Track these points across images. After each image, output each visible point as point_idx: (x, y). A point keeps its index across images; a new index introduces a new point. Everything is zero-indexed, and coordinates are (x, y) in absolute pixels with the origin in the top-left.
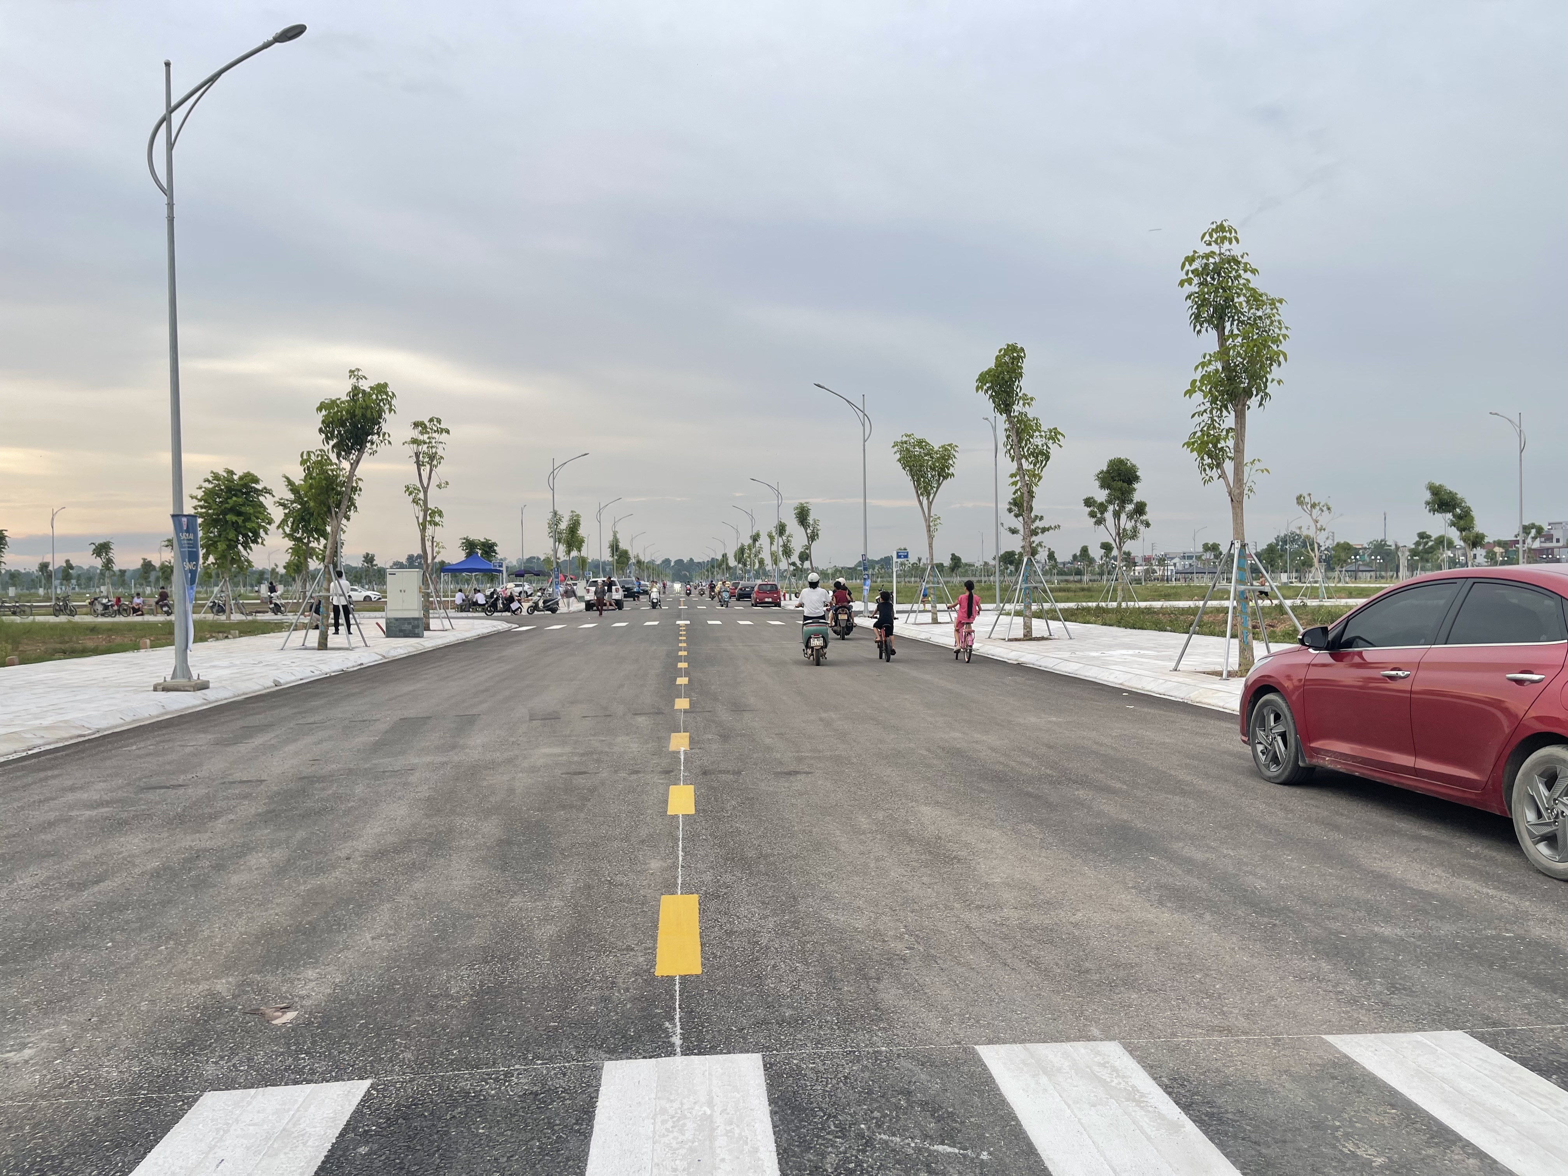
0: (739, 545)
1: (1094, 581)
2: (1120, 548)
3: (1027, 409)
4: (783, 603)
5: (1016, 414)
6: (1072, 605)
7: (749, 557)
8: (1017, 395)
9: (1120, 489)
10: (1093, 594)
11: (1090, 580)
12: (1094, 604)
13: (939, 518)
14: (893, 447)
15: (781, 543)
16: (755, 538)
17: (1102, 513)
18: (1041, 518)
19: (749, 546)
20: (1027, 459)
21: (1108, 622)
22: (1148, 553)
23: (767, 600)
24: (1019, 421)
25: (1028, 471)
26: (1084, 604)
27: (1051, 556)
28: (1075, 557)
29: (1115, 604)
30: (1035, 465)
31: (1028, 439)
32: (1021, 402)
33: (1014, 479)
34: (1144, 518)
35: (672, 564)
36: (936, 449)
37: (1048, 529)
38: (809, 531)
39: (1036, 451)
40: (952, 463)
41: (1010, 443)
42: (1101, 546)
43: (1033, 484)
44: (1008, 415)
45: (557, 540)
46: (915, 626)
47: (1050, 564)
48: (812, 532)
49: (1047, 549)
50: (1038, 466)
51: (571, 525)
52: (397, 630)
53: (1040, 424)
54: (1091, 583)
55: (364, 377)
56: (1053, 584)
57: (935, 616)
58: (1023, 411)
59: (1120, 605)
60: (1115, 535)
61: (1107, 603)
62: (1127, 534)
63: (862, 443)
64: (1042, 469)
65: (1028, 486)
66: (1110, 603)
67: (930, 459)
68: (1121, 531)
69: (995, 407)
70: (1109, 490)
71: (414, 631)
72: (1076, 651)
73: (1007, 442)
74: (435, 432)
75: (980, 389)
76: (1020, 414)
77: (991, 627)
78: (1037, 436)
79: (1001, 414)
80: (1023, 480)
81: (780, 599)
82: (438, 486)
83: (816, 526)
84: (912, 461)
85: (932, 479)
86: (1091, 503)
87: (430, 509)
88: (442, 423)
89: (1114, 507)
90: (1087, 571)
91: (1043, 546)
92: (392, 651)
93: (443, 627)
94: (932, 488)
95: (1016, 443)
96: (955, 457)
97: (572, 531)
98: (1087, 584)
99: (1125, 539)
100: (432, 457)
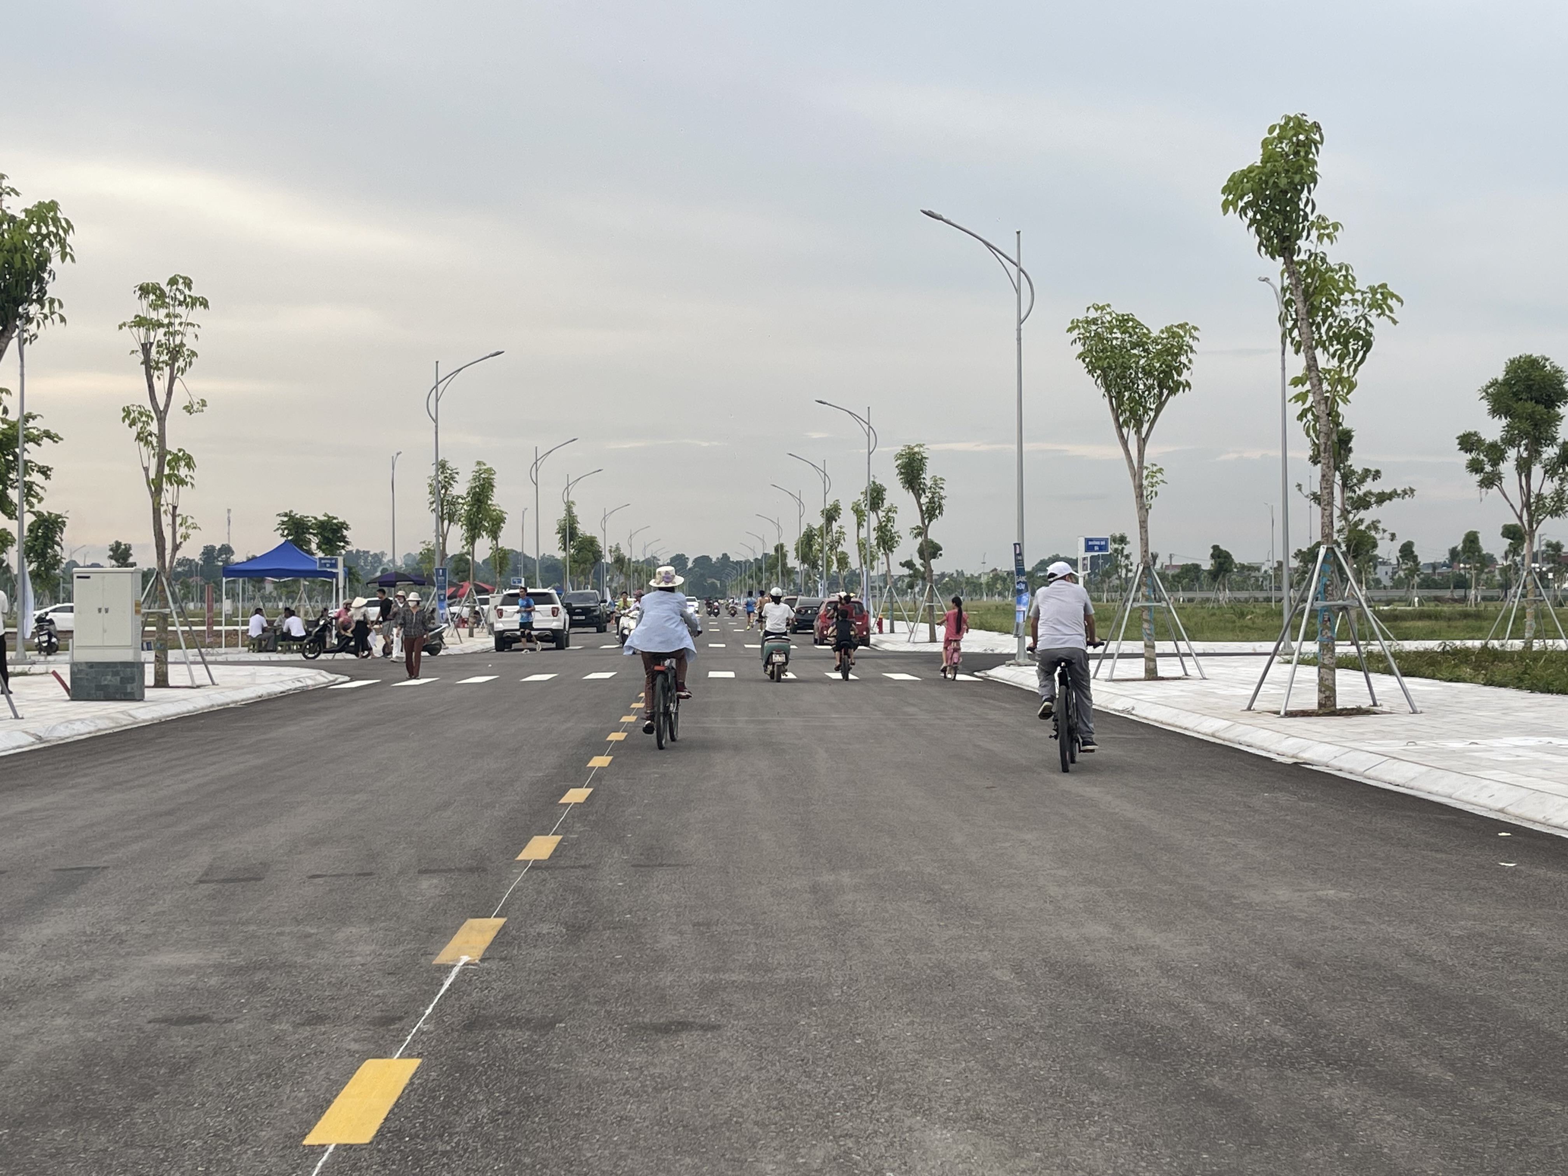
0: (804, 530)
1: (1491, 599)
2: (1530, 534)
3: (1325, 247)
4: (873, 639)
5: (1303, 256)
6: (1433, 645)
7: (821, 551)
8: (1306, 217)
9: (1531, 417)
10: (1481, 623)
11: (1483, 598)
12: (1478, 644)
13: (1160, 470)
14: (1070, 330)
15: (874, 523)
16: (831, 515)
17: (1495, 463)
18: (1377, 475)
19: (821, 528)
20: (1325, 349)
21: (1498, 678)
24: (1310, 272)
25: (1329, 371)
26: (1458, 643)
27: (1407, 551)
28: (1454, 553)
29: (1518, 644)
30: (1341, 361)
31: (1329, 309)
32: (1314, 233)
33: (1300, 389)
35: (690, 565)
36: (1155, 333)
37: (1390, 496)
38: (924, 500)
39: (1344, 332)
40: (1186, 362)
41: (1291, 316)
42: (1501, 531)
43: (1337, 398)
44: (1288, 261)
45: (446, 516)
46: (1111, 683)
47: (1404, 567)
48: (930, 503)
49: (1393, 537)
50: (1347, 361)
51: (475, 488)
52: (93, 685)
53: (1352, 277)
54: (1483, 604)
55: (13, 190)
56: (1409, 606)
57: (1151, 664)
58: (1318, 251)
59: (1528, 646)
60: (1522, 511)
61: (1504, 641)
62: (1544, 505)
63: (1016, 327)
64: (1357, 366)
65: (1329, 403)
66: (1510, 642)
67: (1143, 354)
68: (1532, 500)
69: (1261, 244)
70: (1508, 419)
71: (126, 687)
72: (1420, 738)
73: (1286, 314)
74: (180, 304)
75: (1231, 207)
76: (1313, 258)
77: (1254, 687)
78: (1346, 302)
79: (1273, 258)
80: (1318, 392)
81: (868, 632)
82: (185, 408)
83: (938, 490)
84: (1107, 357)
85: (1147, 393)
86: (1473, 444)
87: (170, 452)
88: (193, 286)
89: (1519, 451)
90: (1477, 580)
91: (1384, 531)
92: (62, 728)
93: (193, 680)
94: (1146, 410)
95: (1305, 317)
96: (1192, 351)
97: (478, 500)
98: (1476, 605)
99: (1540, 517)
100: (175, 353)
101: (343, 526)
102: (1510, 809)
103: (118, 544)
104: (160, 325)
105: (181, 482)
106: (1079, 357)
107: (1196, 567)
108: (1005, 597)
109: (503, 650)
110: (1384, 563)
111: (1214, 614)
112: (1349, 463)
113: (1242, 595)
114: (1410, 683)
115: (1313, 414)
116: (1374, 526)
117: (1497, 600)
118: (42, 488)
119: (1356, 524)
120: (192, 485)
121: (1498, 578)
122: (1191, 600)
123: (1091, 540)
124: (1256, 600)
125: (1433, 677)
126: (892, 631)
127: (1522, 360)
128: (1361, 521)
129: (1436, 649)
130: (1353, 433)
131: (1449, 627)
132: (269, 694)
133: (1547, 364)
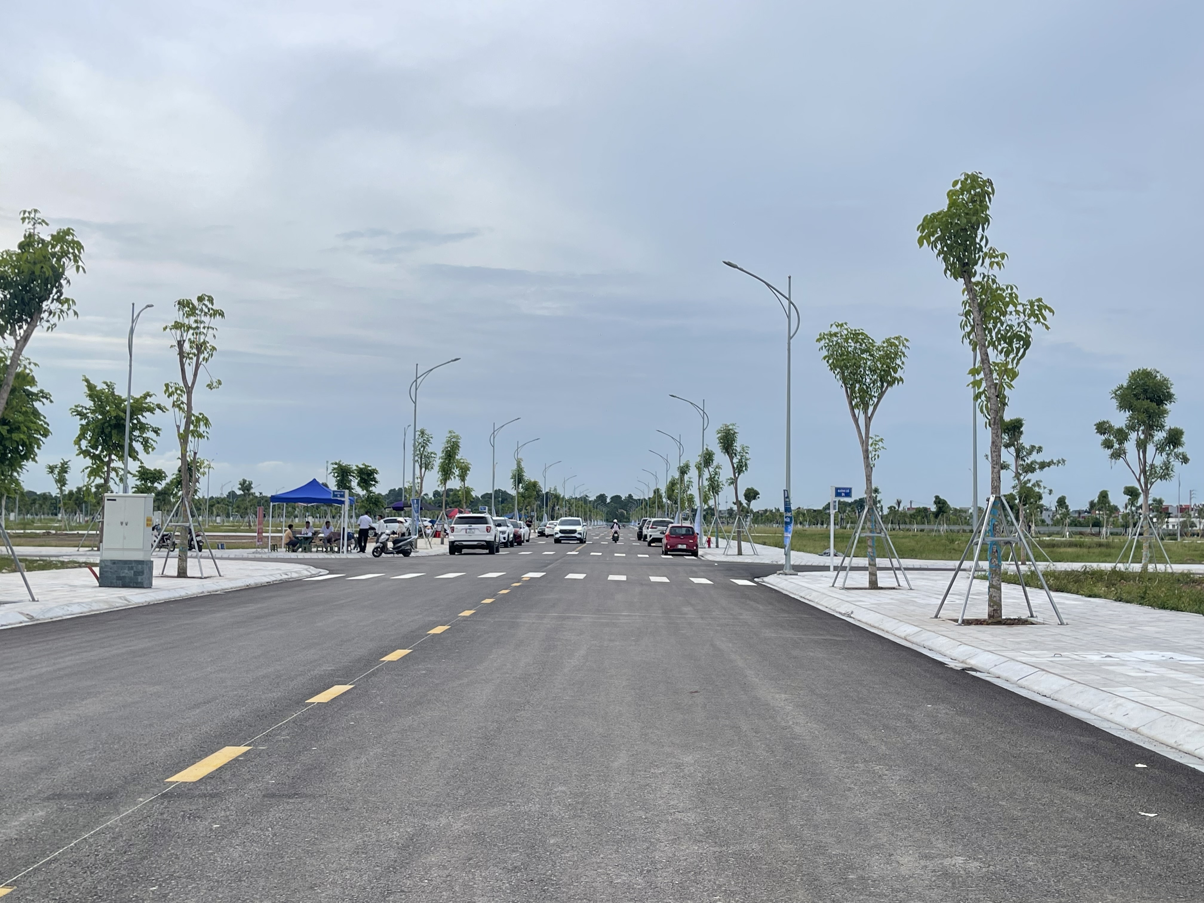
0: (669, 480)
1: (1117, 534)
2: (1146, 492)
3: (995, 271)
4: (700, 552)
5: (980, 278)
6: (1077, 566)
7: (679, 493)
8: (981, 249)
9: (1146, 411)
10: (1113, 551)
11: (1111, 534)
12: (1109, 566)
13: (880, 439)
14: (819, 340)
15: (707, 476)
16: (683, 471)
17: (1121, 443)
18: (1040, 450)
19: (679, 480)
20: (995, 347)
21: (1124, 596)
22: (1184, 503)
23: (680, 546)
24: (983, 290)
25: (998, 364)
26: (1095, 565)
27: (1061, 502)
28: (1092, 504)
29: (1137, 567)
30: (1007, 355)
31: (998, 317)
32: (987, 261)
33: (975, 377)
34: (1180, 450)
36: (878, 343)
37: (1049, 464)
38: (735, 460)
39: (1009, 334)
40: (900, 363)
41: (970, 323)
42: (1123, 490)
43: (1004, 384)
44: (967, 280)
45: (423, 465)
46: (843, 591)
47: (1060, 512)
48: (739, 462)
49: (1051, 492)
50: (1012, 356)
51: (447, 448)
52: (115, 576)
53: (1016, 294)
54: (1111, 537)
55: (43, 221)
56: (1063, 537)
57: (874, 578)
58: (990, 274)
59: (1145, 568)
60: (1140, 475)
61: (1128, 565)
62: (1156, 472)
63: (787, 342)
64: (1019, 360)
65: (998, 387)
66: (1132, 565)
67: (870, 358)
68: (1147, 469)
69: (947, 269)
70: (1131, 412)
71: (137, 579)
72: (1065, 649)
73: (966, 321)
74: (206, 314)
75: (925, 241)
76: (985, 280)
77: (942, 597)
78: (1011, 313)
79: (956, 278)
80: (989, 379)
81: (697, 546)
82: (208, 385)
83: (744, 454)
84: (843, 360)
85: (872, 385)
86: (1106, 429)
87: (194, 415)
88: (214, 302)
89: (1138, 434)
90: (1107, 522)
91: (1045, 488)
92: (57, 610)
93: (202, 573)
94: (871, 397)
95: (979, 323)
96: (904, 356)
97: (450, 456)
98: (1106, 538)
99: (1153, 480)
100: (200, 347)
101: (374, 471)
102: (1144, 730)
103: (245, 481)
104: (189, 327)
105: (200, 436)
106: (825, 358)
107: (925, 510)
108: (804, 525)
109: (454, 554)
110: (1047, 510)
111: (934, 540)
112: (1021, 441)
113: (956, 528)
114: (1058, 597)
115: (986, 396)
116: (1038, 484)
117: (1120, 535)
118: (154, 441)
119: (1026, 483)
120: (208, 438)
121: (1121, 520)
122: (922, 530)
123: (840, 489)
124: (964, 531)
125: (1077, 593)
126: (717, 547)
127: (1140, 372)
128: (1029, 481)
129: (1079, 570)
130: (1023, 422)
131: (1089, 552)
132: (256, 584)
133: (1158, 375)
